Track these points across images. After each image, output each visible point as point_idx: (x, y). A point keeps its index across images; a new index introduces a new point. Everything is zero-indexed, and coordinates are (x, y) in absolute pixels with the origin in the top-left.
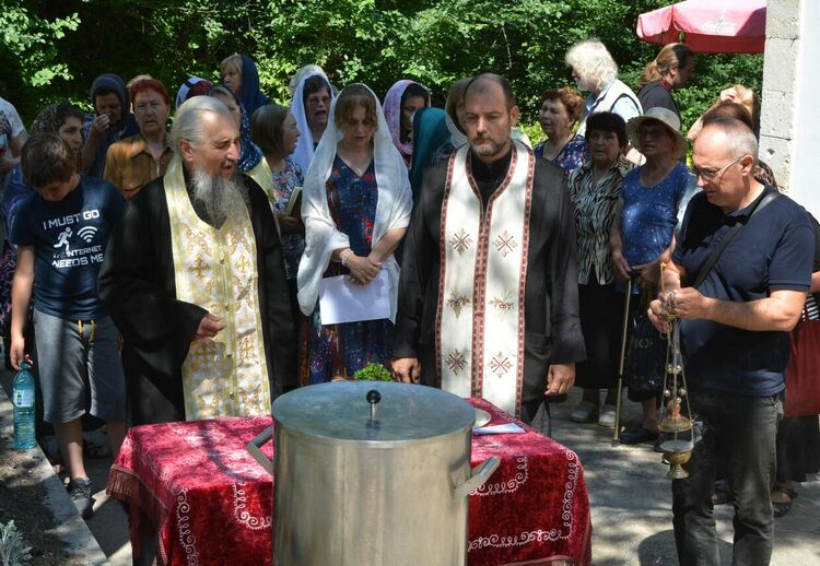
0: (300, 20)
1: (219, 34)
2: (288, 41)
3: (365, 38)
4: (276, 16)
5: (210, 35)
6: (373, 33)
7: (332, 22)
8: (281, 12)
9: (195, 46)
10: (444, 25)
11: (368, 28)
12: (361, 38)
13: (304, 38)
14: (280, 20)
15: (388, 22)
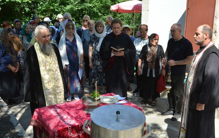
0: (44, 7)
1: (29, 11)
2: (42, 12)
3: (57, 11)
4: (39, 7)
5: (26, 11)
6: (58, 10)
7: (51, 8)
8: (40, 6)
9: (24, 13)
10: (72, 8)
11: (57, 9)
12: (56, 11)
13: (45, 11)
14: (40, 8)
15: (61, 8)
